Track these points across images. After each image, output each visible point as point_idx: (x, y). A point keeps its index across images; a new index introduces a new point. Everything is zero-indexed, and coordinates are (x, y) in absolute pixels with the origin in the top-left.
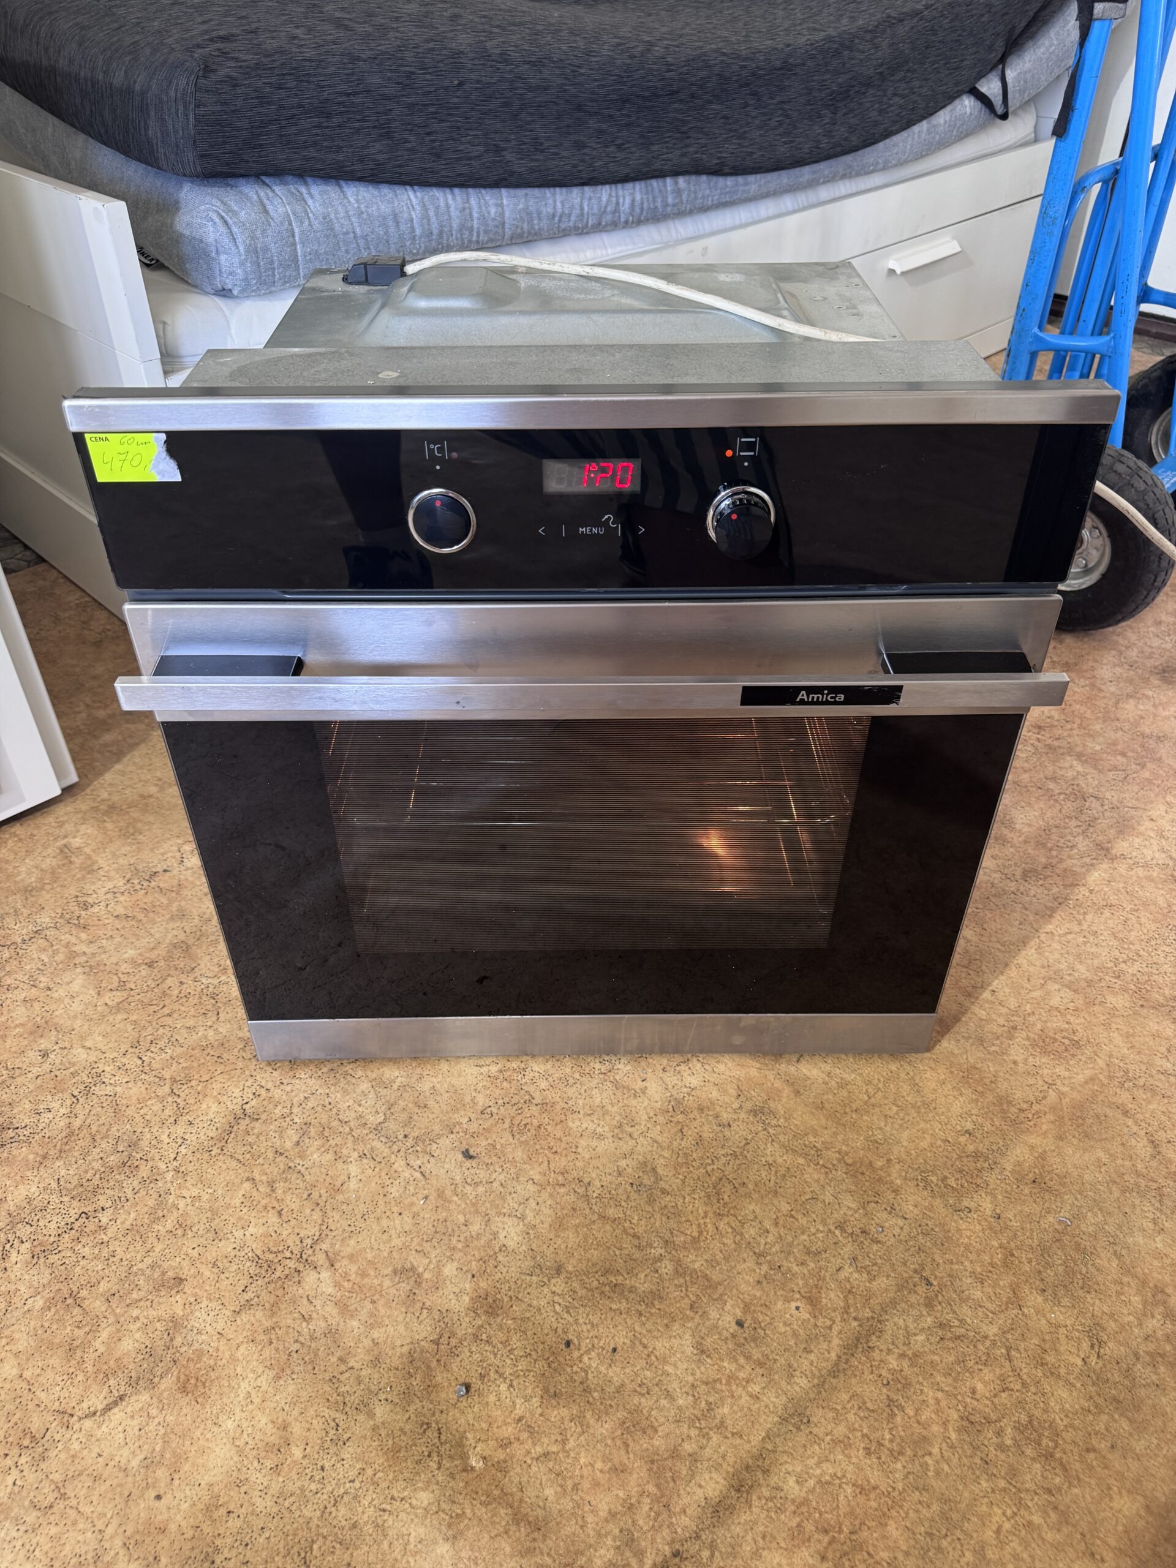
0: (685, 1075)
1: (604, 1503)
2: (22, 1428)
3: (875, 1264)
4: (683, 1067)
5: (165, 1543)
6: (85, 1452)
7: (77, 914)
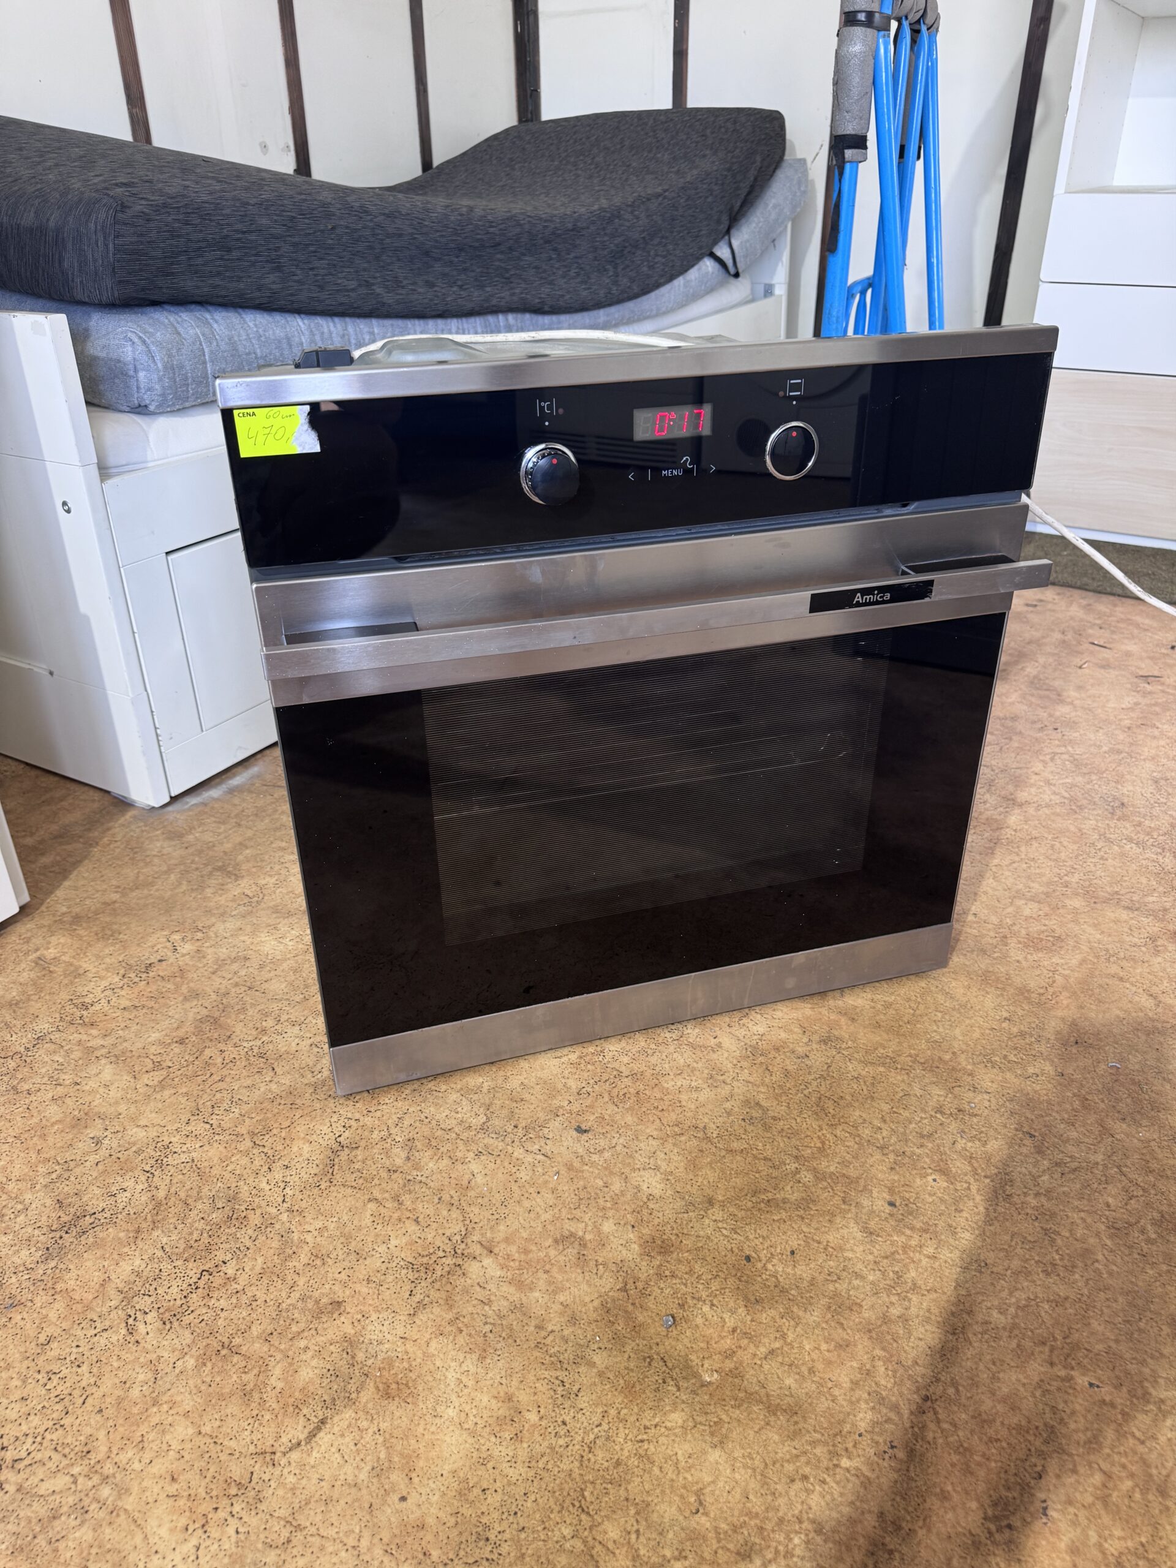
0: (750, 1025)
1: (843, 1376)
2: (222, 1479)
3: (982, 1132)
4: (745, 1020)
5: (429, 1537)
6: (304, 1482)
7: (78, 1014)
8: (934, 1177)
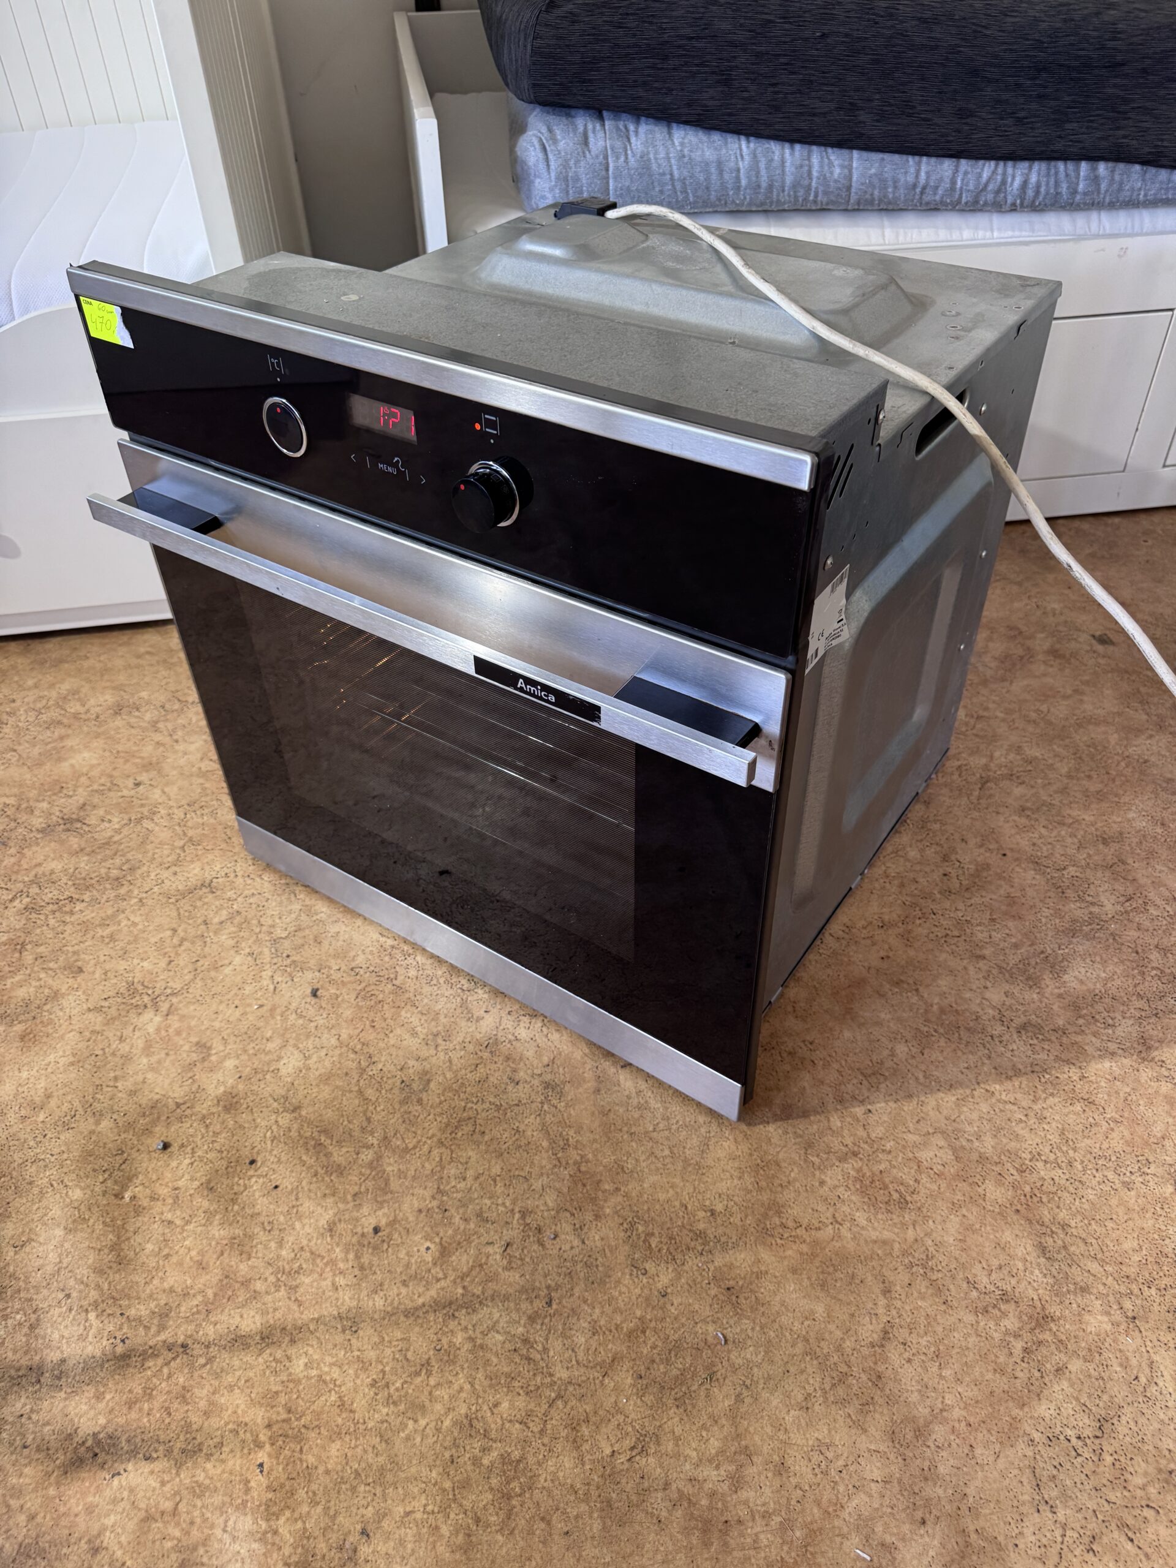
3: (522, 1260)
8: (432, 1246)
